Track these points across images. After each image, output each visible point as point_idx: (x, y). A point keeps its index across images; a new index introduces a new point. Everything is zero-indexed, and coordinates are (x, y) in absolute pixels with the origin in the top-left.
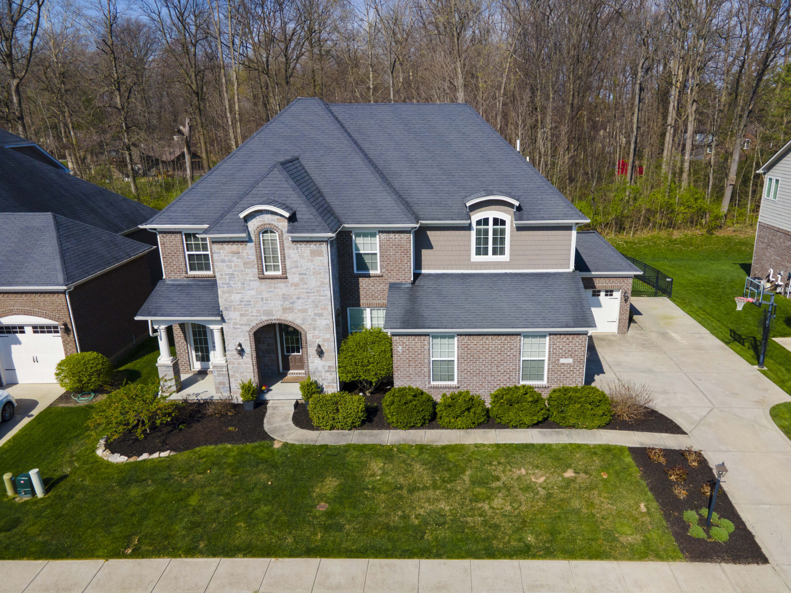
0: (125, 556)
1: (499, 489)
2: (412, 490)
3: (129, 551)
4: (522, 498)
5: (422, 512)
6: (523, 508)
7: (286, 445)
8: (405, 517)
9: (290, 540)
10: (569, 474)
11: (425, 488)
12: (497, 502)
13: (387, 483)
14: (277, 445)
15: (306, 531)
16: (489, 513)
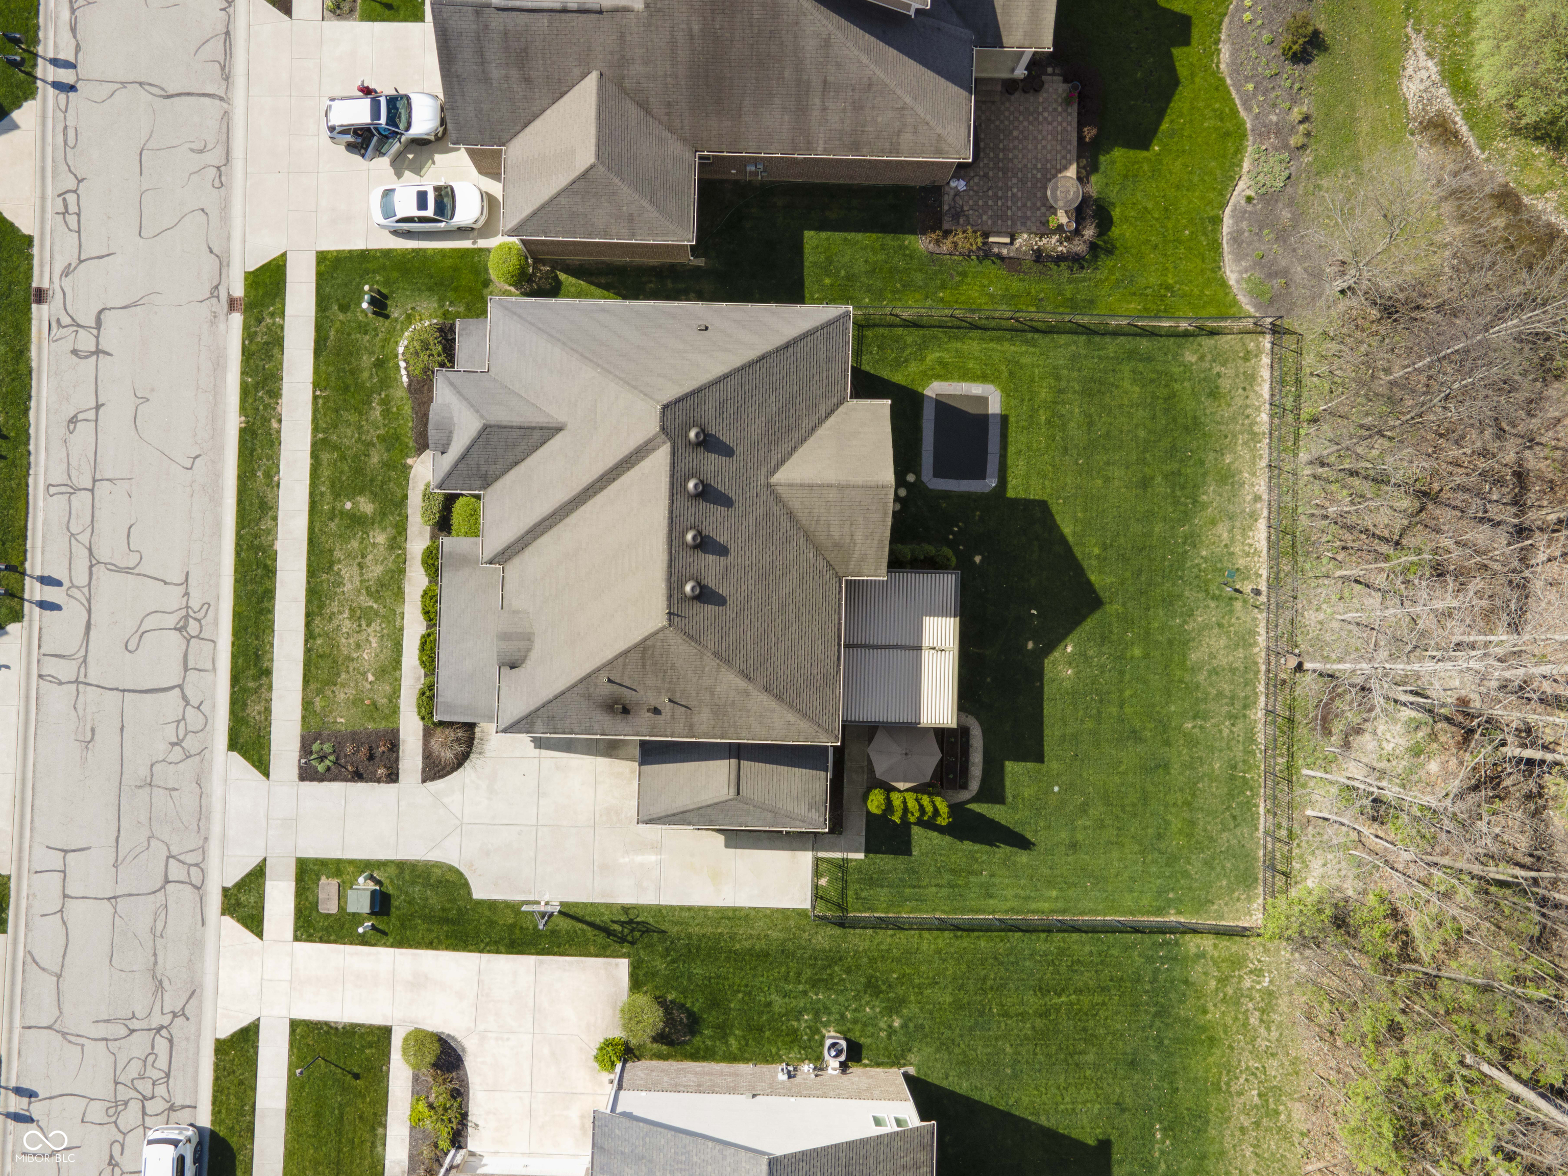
0: (314, 392)
1: (360, 626)
2: (361, 566)
3: (318, 393)
4: (351, 641)
5: (343, 572)
6: (343, 640)
7: (411, 467)
8: (339, 561)
9: (323, 489)
10: (371, 678)
11: (362, 575)
12: (347, 623)
13: (366, 548)
14: (410, 461)
15: (328, 497)
16: (340, 617)
